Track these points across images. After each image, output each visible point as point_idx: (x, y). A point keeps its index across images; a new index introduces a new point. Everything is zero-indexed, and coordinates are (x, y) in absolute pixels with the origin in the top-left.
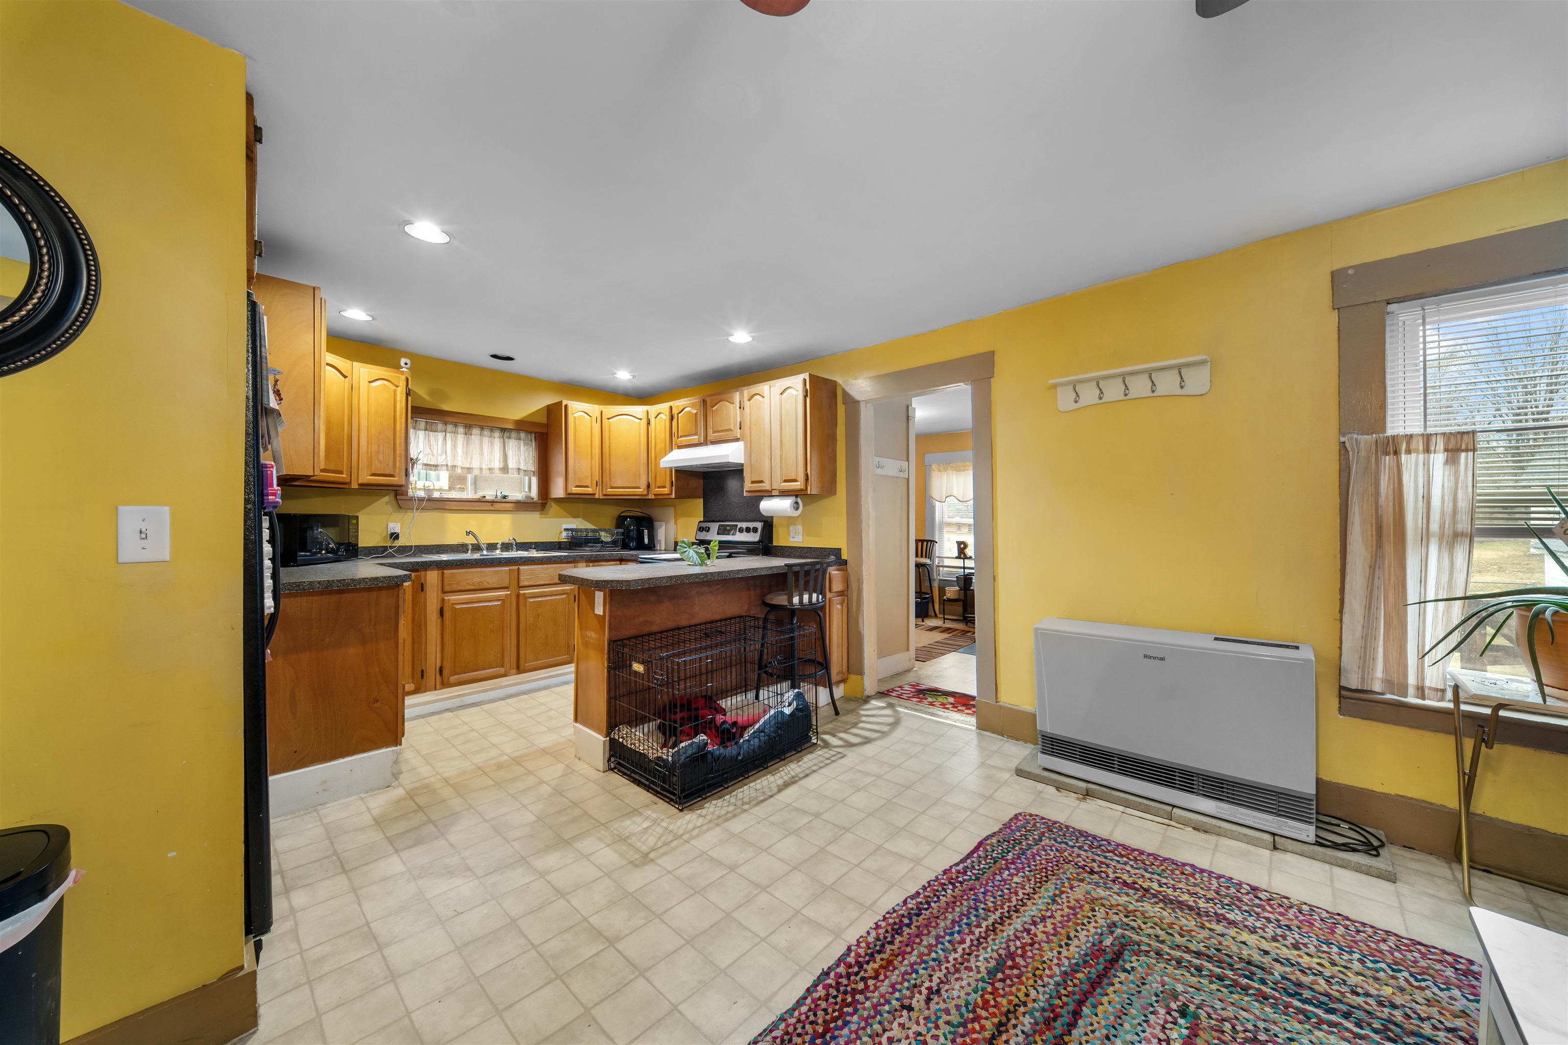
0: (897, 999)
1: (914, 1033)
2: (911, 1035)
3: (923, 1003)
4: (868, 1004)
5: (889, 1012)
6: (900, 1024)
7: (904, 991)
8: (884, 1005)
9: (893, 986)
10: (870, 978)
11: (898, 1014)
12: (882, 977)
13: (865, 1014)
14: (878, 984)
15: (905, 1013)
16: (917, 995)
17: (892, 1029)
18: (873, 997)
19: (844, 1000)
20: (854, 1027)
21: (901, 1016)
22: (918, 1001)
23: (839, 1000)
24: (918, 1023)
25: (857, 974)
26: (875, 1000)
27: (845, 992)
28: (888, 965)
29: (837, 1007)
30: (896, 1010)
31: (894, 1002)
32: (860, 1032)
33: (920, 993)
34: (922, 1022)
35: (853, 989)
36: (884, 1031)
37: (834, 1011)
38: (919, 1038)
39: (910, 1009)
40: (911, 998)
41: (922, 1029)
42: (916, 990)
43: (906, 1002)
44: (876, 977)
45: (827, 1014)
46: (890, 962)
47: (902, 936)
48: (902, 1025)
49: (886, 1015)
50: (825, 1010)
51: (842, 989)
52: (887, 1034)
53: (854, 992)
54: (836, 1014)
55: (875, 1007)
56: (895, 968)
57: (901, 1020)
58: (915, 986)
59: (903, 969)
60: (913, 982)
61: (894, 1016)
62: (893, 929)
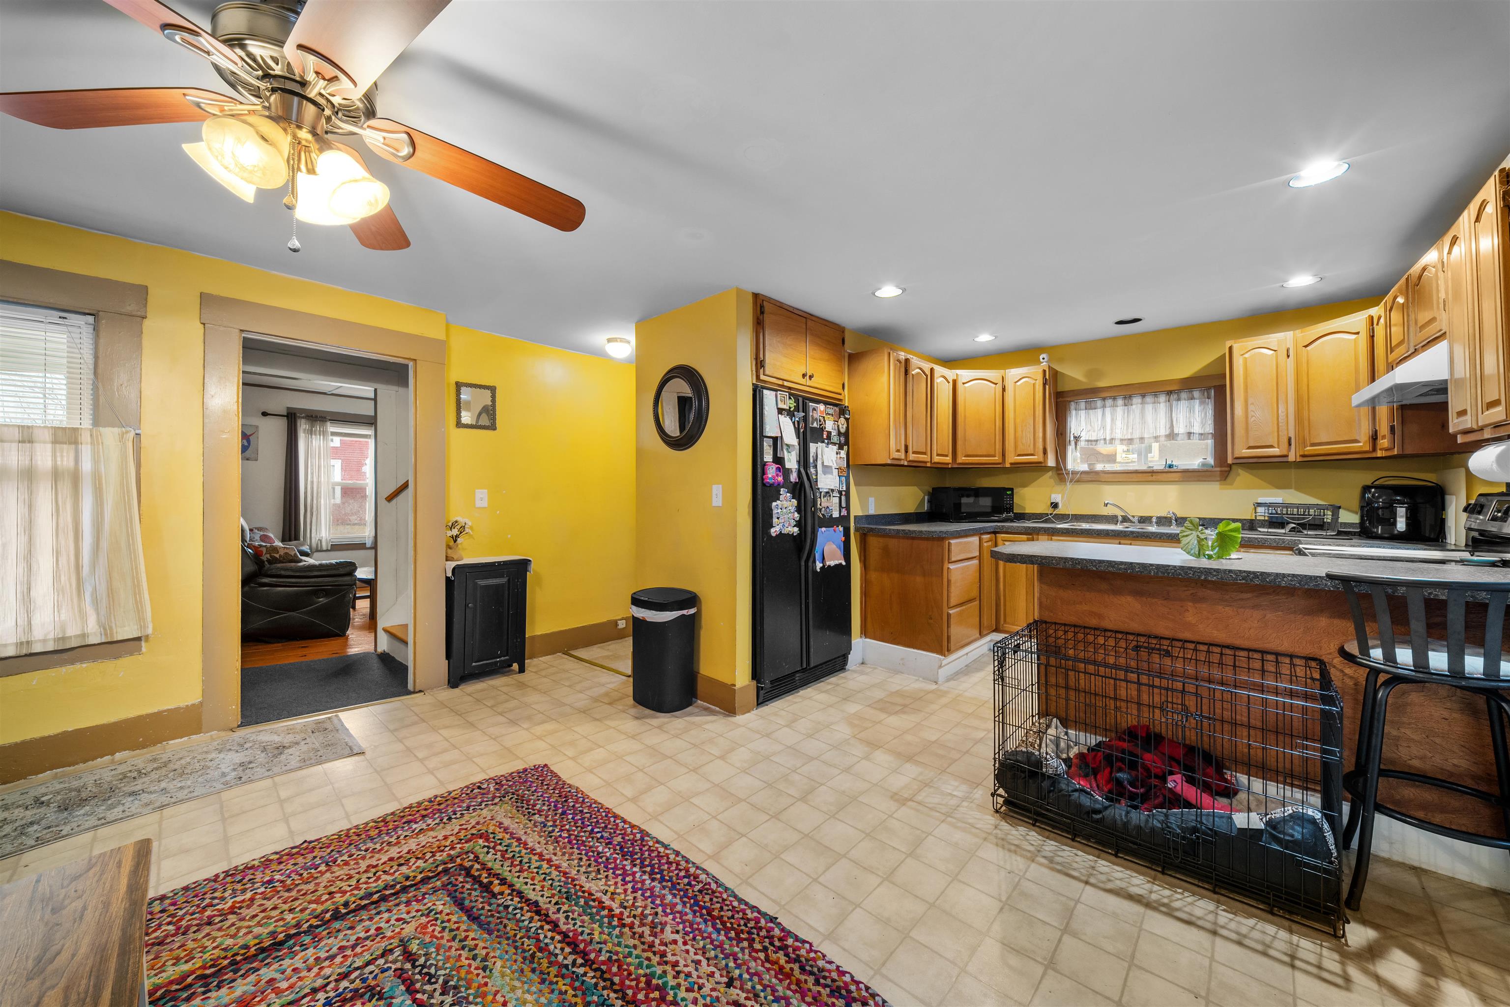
0: (741, 975)
1: (703, 984)
2: (701, 981)
3: (735, 997)
4: (736, 949)
5: (727, 965)
6: (713, 973)
7: (750, 984)
8: (735, 962)
9: (757, 974)
10: (767, 956)
11: (725, 973)
12: (768, 965)
13: (726, 946)
14: (759, 962)
15: (725, 980)
16: (744, 995)
17: (708, 965)
18: (744, 954)
19: (742, 932)
20: (714, 936)
21: (721, 976)
22: (738, 995)
23: (743, 928)
24: (713, 990)
25: (772, 944)
26: (740, 955)
27: (749, 933)
28: (783, 974)
29: (735, 926)
30: (728, 972)
31: (737, 972)
32: (708, 940)
33: (746, 998)
34: (714, 994)
35: (754, 940)
36: (708, 959)
37: (731, 923)
38: (696, 987)
39: (729, 984)
40: (742, 989)
41: (706, 990)
42: (751, 995)
43: (737, 983)
44: (767, 959)
45: (728, 918)
46: (788, 976)
47: (829, 996)
48: (712, 975)
49: (724, 962)
50: (733, 917)
51: (755, 931)
52: (704, 962)
53: (751, 941)
54: (728, 925)
55: (734, 955)
56: (781, 981)
57: (717, 975)
58: (756, 996)
59: (779, 988)
60: (762, 994)
61: (723, 969)
62: (839, 988)
